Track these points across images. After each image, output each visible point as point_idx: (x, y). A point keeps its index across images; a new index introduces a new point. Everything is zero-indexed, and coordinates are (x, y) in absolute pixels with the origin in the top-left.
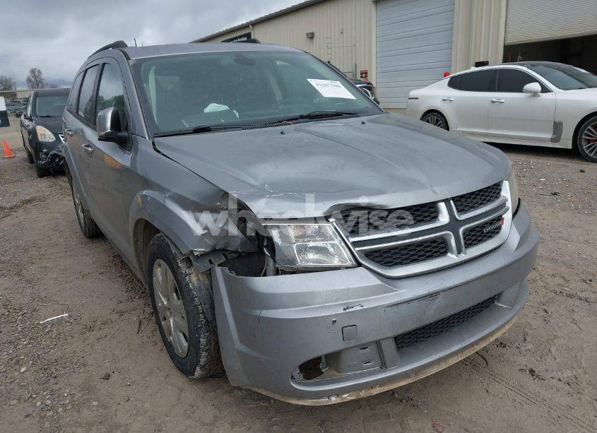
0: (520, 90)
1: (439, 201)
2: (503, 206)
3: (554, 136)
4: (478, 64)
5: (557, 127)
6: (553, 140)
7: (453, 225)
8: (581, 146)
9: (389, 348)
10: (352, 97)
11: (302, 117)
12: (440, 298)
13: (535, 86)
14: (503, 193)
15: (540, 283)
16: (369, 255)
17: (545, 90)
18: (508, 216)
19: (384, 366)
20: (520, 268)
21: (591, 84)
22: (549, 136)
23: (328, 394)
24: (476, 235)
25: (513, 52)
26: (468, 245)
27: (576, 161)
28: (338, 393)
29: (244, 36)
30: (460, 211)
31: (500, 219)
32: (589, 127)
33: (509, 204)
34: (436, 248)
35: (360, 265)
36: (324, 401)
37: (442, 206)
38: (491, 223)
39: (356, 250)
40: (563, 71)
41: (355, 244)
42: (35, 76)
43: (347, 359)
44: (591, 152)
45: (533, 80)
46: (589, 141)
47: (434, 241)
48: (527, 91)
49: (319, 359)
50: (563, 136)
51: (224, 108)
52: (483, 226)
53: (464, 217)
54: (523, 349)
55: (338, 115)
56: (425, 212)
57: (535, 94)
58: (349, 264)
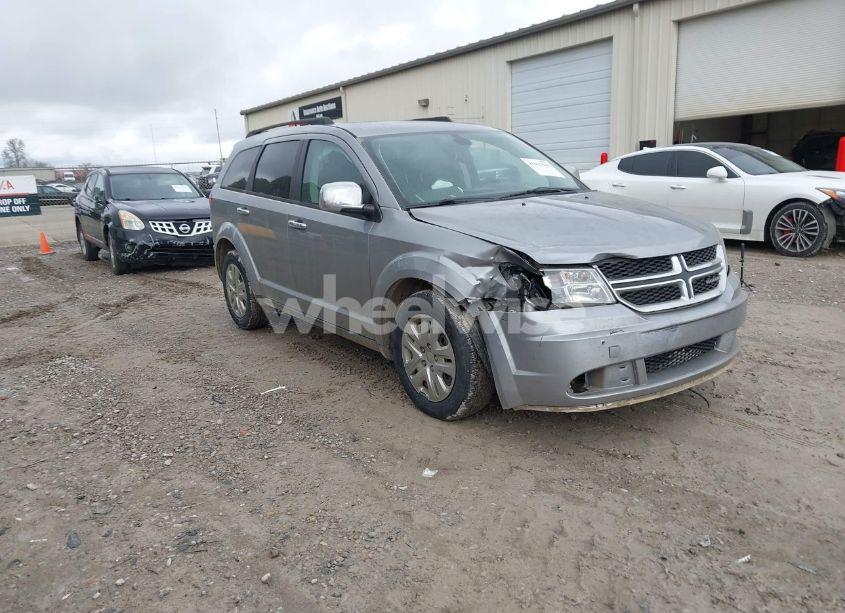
0: (703, 174)
1: (673, 255)
2: (718, 265)
3: (744, 227)
4: (643, 144)
5: (747, 217)
6: (742, 232)
7: (685, 275)
8: (775, 238)
9: (641, 366)
10: (562, 176)
11: (529, 192)
12: (678, 330)
13: (719, 171)
14: (718, 255)
15: (744, 356)
16: (623, 295)
17: (731, 175)
18: (723, 274)
19: (637, 383)
20: (735, 315)
21: (782, 169)
22: (739, 226)
23: (595, 403)
24: (702, 285)
25: (685, 130)
26: (696, 293)
27: (769, 255)
28: (603, 401)
29: (331, 101)
30: (689, 265)
31: (717, 275)
32: (783, 217)
33: (724, 264)
34: (673, 292)
35: (618, 302)
36: (593, 408)
37: (675, 260)
38: (712, 276)
39: (614, 290)
40: (750, 154)
41: (614, 286)
42: (14, 150)
43: (609, 374)
44: (786, 244)
45: (718, 164)
46: (783, 232)
47: (670, 286)
48: (712, 177)
49: (583, 375)
50: (754, 227)
51: (449, 184)
52: (706, 278)
53: (691, 270)
54: (736, 398)
55: (556, 191)
56: (663, 263)
57: (720, 179)
58: (609, 301)
